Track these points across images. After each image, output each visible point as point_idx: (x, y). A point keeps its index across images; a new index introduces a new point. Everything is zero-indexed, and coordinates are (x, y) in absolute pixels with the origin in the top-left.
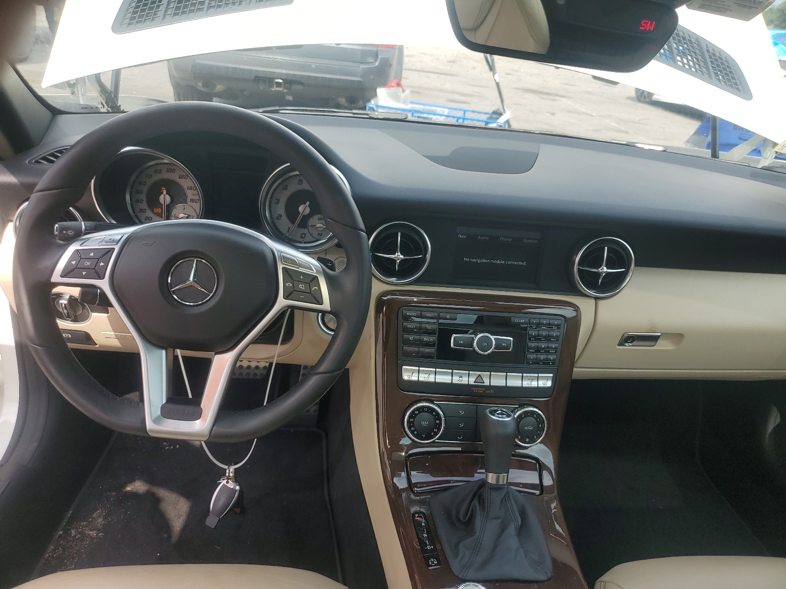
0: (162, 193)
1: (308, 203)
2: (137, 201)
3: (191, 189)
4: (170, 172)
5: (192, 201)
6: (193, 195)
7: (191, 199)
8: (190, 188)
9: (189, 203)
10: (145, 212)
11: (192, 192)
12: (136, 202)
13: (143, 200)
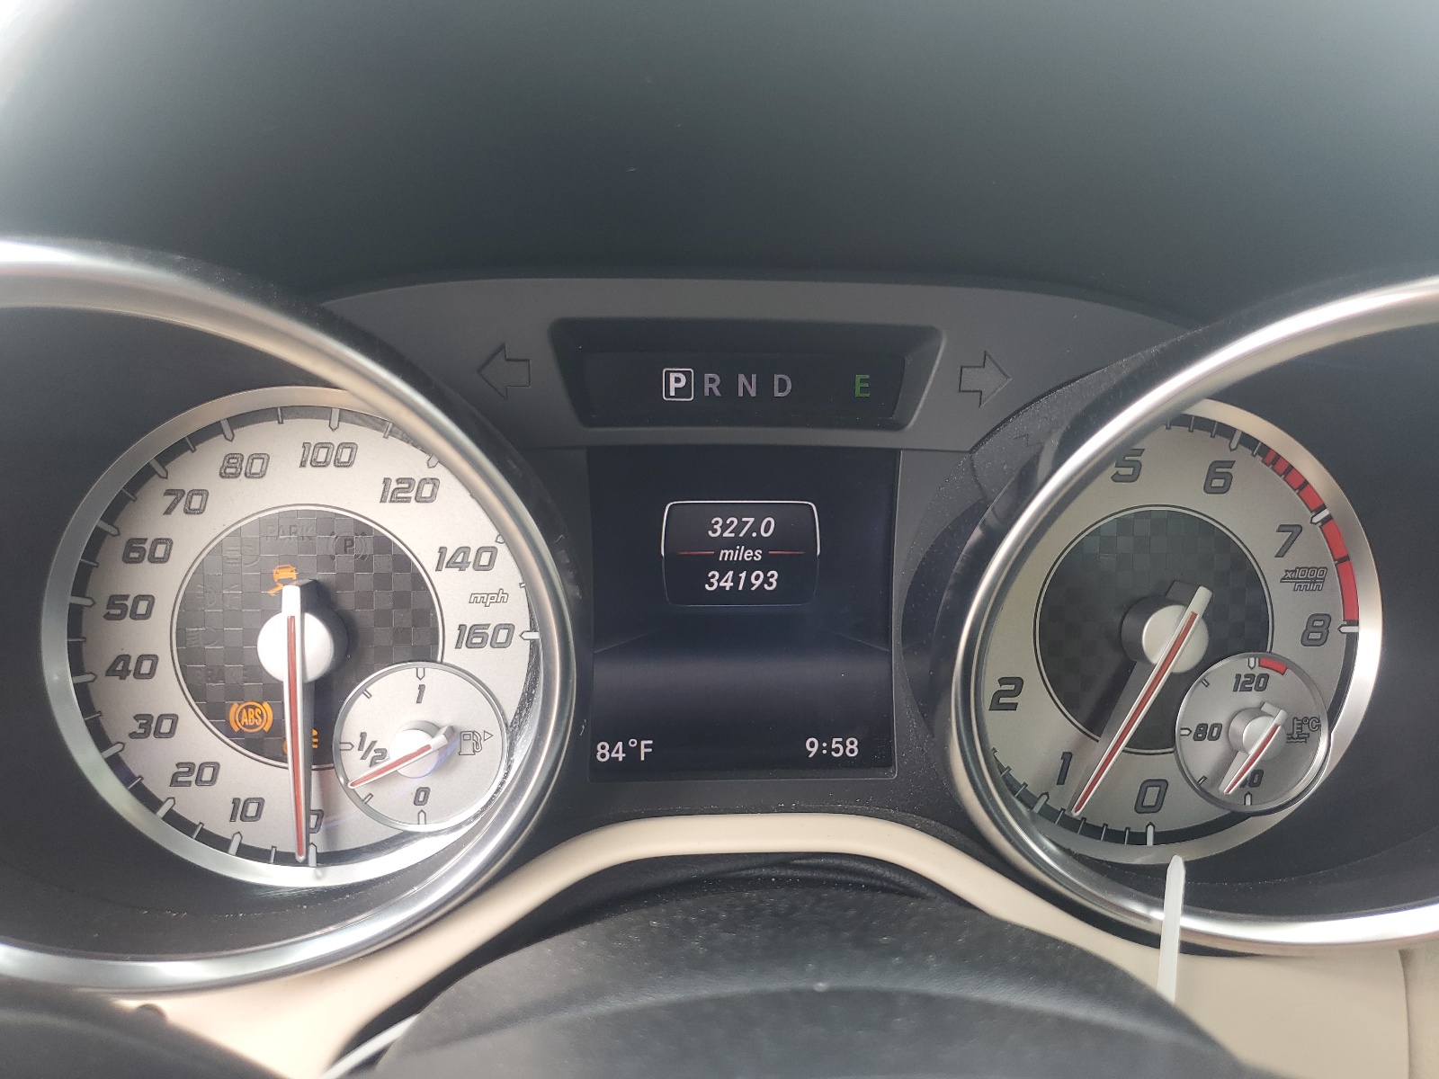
0: (275, 608)
1: (1202, 596)
2: (121, 667)
3: (462, 567)
4: (325, 464)
5: (472, 636)
6: (476, 598)
7: (462, 628)
8: (454, 560)
9: (450, 652)
10: (171, 733)
11: (471, 580)
12: (111, 671)
13: (154, 659)
